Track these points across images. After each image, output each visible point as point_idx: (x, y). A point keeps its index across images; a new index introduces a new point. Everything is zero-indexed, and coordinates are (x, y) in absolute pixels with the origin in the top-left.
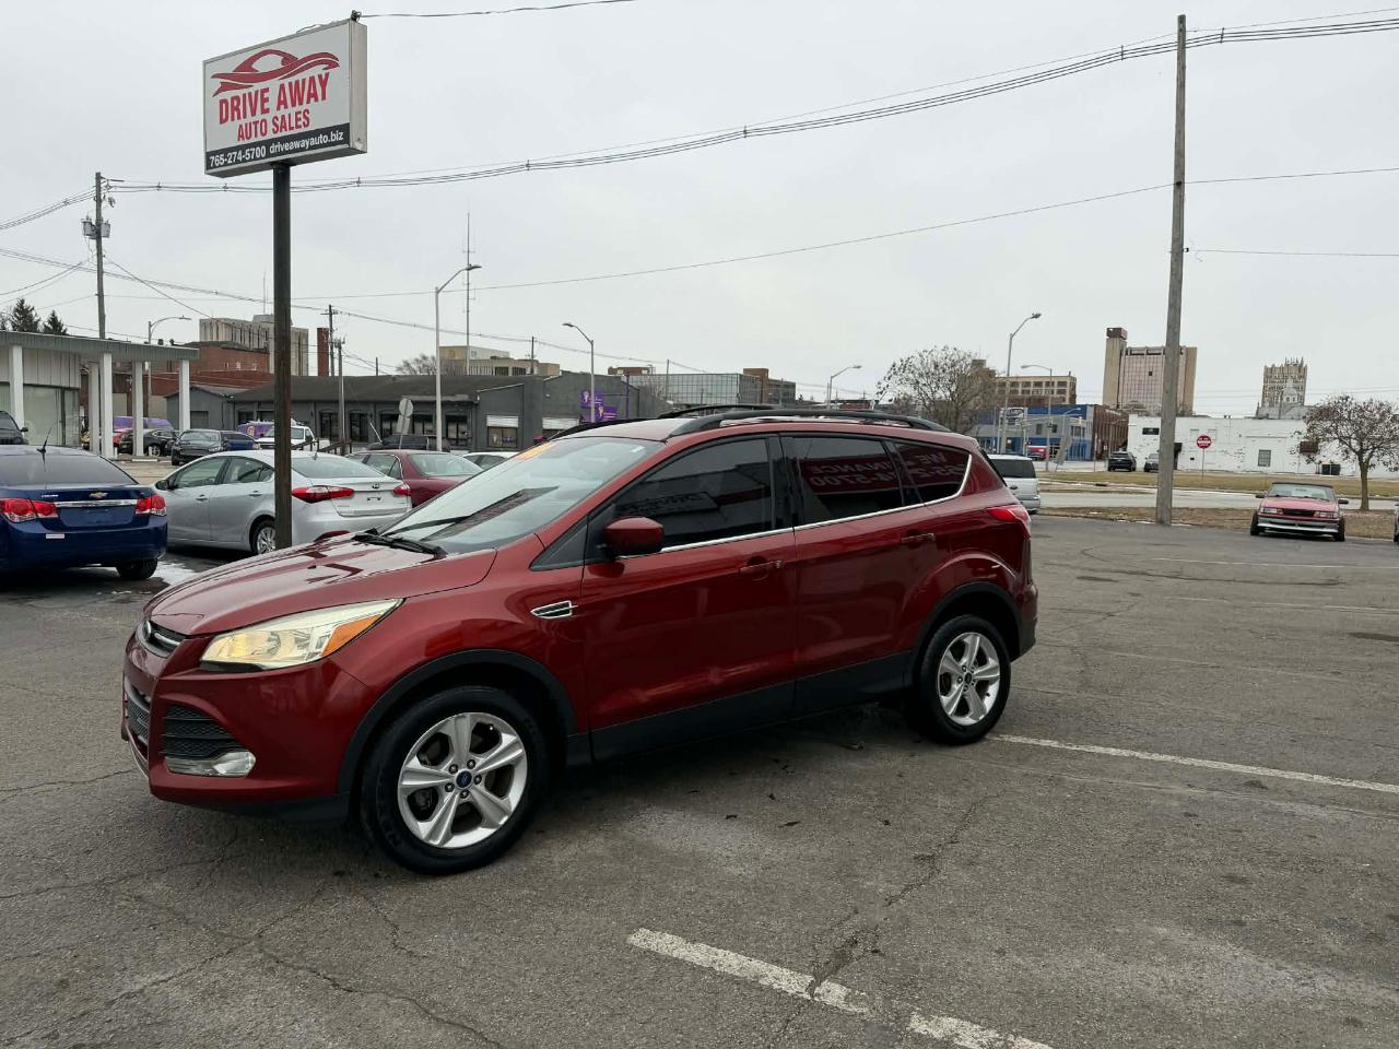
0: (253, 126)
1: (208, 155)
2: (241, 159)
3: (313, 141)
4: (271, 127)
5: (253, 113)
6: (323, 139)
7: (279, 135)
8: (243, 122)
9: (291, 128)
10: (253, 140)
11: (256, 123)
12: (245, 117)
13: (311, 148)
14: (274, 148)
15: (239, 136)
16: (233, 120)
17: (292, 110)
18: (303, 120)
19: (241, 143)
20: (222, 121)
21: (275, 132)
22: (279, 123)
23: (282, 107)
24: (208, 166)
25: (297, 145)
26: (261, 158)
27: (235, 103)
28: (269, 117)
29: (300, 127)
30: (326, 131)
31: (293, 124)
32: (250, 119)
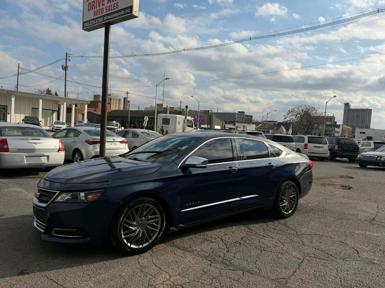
0: (99, 11)
1: (84, 23)
2: (94, 23)
3: (119, 14)
4: (105, 10)
5: (99, 6)
6: (123, 12)
7: (108, 13)
8: (96, 10)
9: (112, 10)
10: (99, 16)
11: (100, 10)
12: (96, 8)
13: (118, 16)
14: (105, 18)
15: (94, 15)
16: (92, 9)
17: (112, 3)
18: (116, 6)
19: (95, 17)
20: (89, 10)
21: (106, 12)
22: (108, 8)
23: (109, 2)
24: (83, 27)
25: (113, 16)
26: (101, 22)
27: (94, 3)
28: (104, 7)
29: (115, 9)
30: (124, 9)
31: (113, 8)
32: (98, 8)
